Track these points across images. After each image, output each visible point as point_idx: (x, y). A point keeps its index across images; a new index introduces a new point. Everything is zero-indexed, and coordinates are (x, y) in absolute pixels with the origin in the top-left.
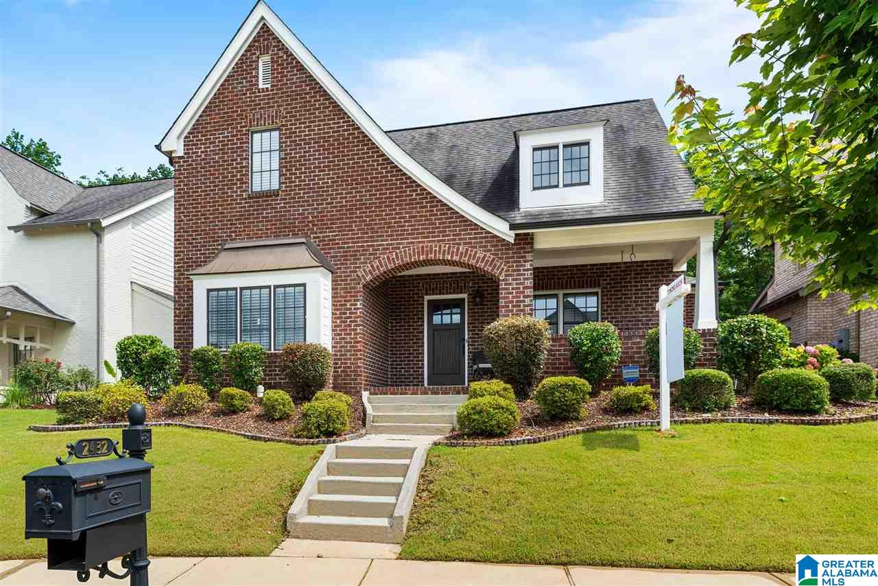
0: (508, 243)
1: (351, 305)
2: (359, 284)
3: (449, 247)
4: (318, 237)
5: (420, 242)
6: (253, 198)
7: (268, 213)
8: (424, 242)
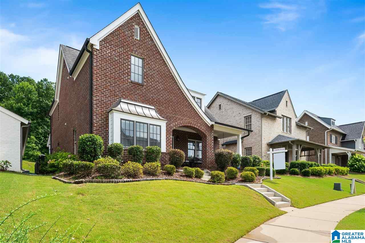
0: (209, 126)
1: (169, 136)
2: (171, 129)
3: (196, 124)
4: (158, 108)
5: (188, 120)
6: (133, 83)
7: (139, 92)
8: (189, 120)
